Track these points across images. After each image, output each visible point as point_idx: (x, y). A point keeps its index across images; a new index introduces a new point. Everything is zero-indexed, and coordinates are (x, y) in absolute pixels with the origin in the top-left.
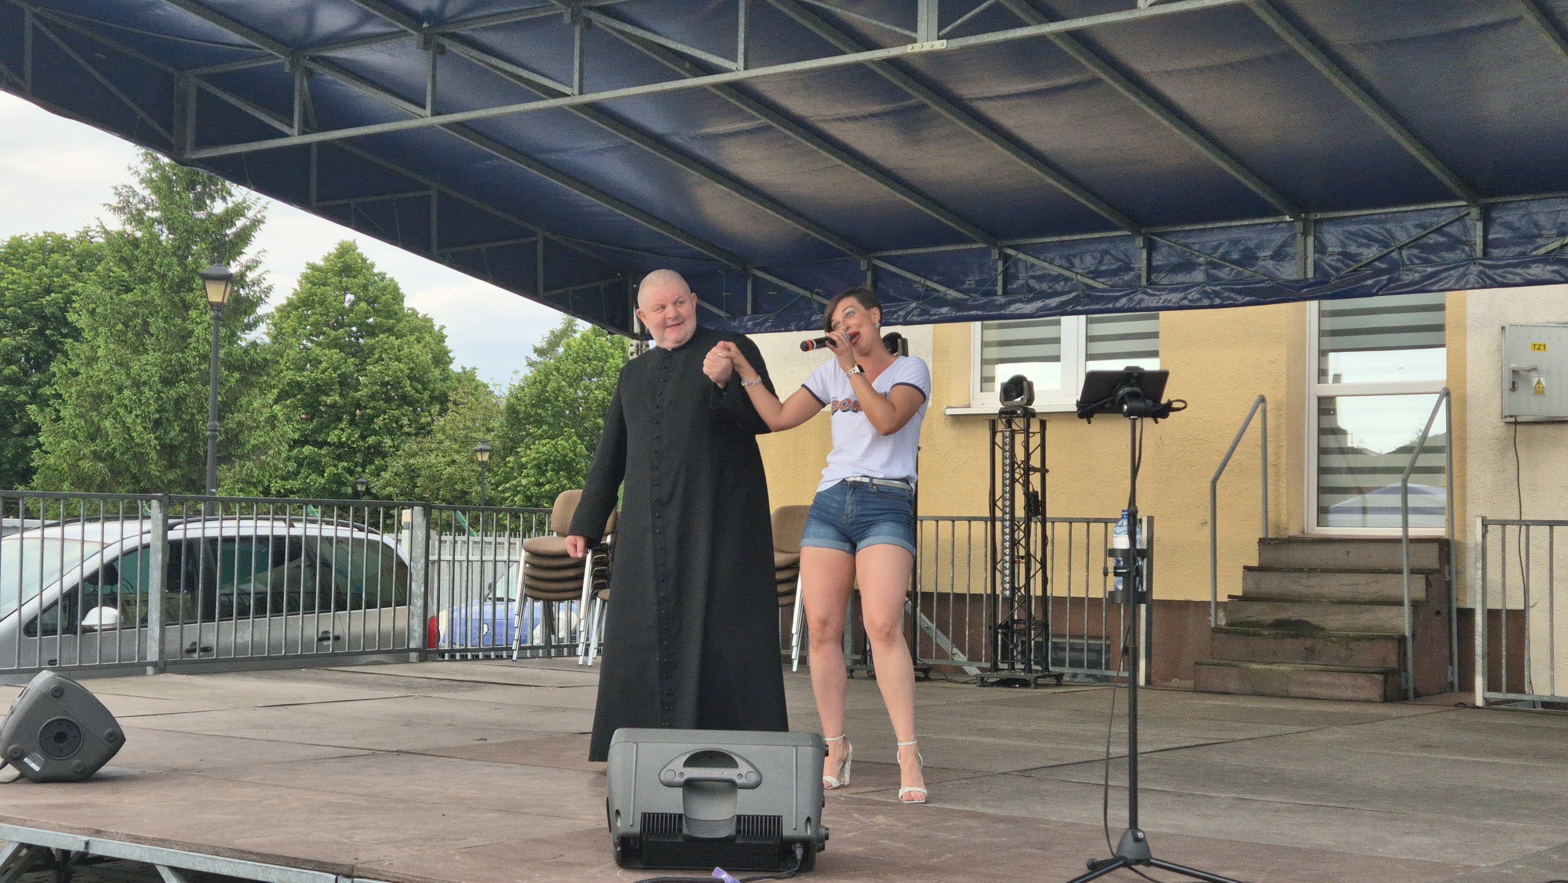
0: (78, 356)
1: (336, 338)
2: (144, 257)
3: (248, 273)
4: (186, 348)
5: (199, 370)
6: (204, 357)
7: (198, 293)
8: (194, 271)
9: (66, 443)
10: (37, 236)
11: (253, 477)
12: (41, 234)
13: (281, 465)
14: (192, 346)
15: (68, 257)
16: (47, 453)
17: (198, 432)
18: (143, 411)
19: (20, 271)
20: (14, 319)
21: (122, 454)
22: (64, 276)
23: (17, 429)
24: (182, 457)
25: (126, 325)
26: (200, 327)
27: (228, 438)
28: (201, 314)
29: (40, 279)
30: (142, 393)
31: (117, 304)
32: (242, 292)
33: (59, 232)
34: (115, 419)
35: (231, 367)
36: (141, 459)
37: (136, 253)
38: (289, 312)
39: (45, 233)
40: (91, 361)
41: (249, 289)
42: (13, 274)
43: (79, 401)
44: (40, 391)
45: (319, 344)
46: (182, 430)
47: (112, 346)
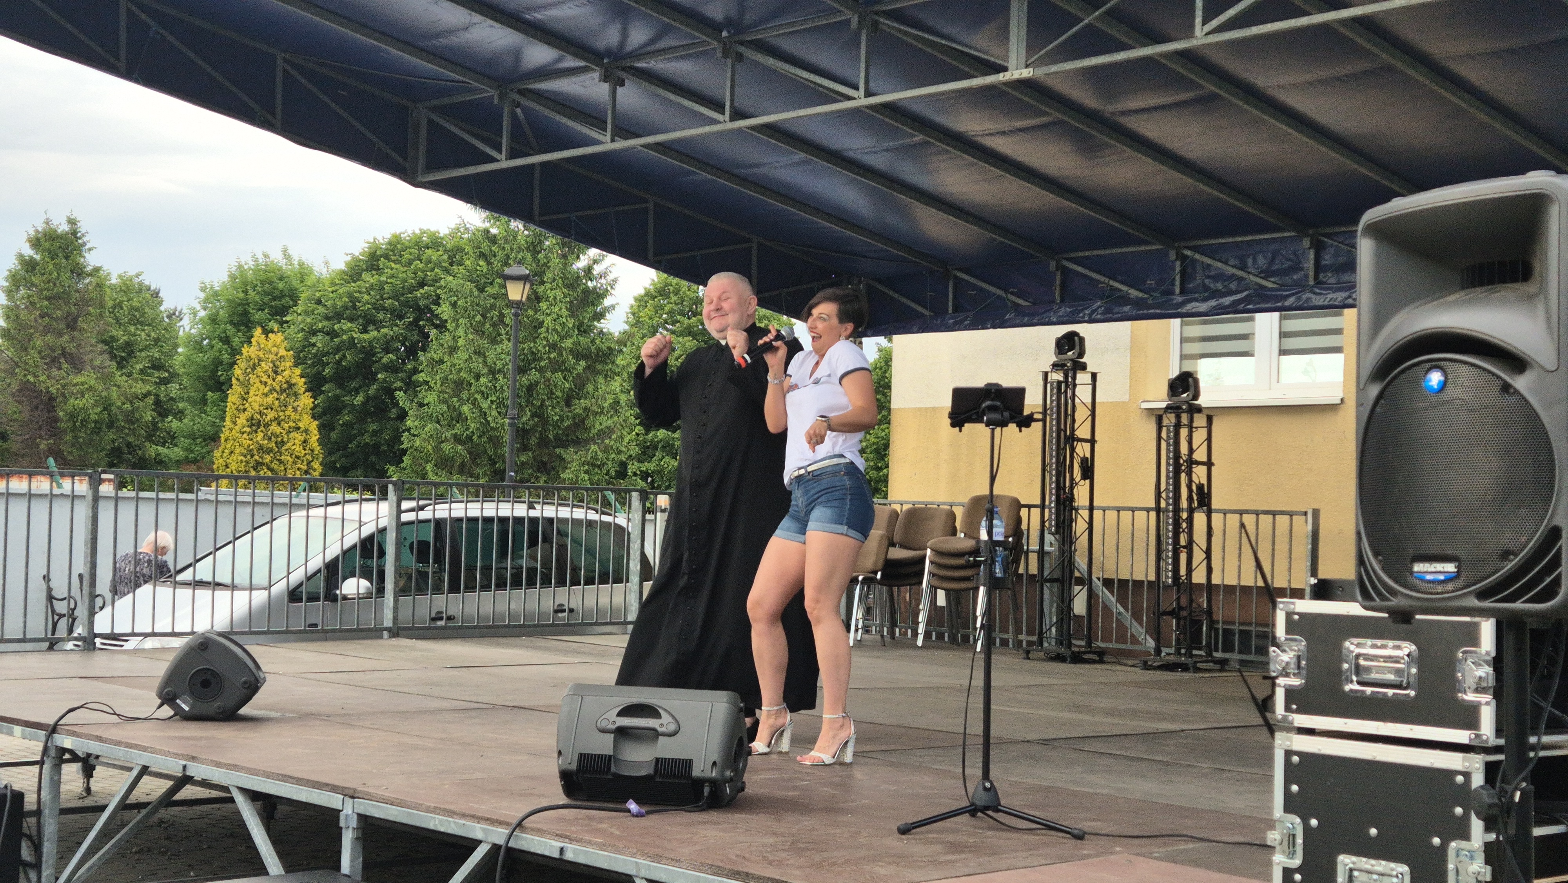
0: (442, 345)
1: (689, 327)
2: (500, 252)
3: (595, 266)
4: (537, 337)
5: (549, 358)
6: (553, 346)
7: (548, 286)
8: (545, 265)
9: (430, 427)
10: (414, 233)
11: (598, 459)
12: (418, 232)
13: (623, 449)
14: (542, 336)
15: (440, 253)
16: (414, 435)
17: (548, 417)
18: (498, 398)
19: (398, 266)
20: (393, 311)
21: (480, 437)
22: (436, 270)
23: (393, 413)
24: (533, 441)
25: (484, 316)
26: (549, 318)
27: (576, 424)
28: (551, 305)
29: (415, 273)
30: (497, 380)
31: (477, 297)
32: (590, 284)
33: (433, 229)
34: (474, 404)
35: (578, 355)
36: (496, 442)
37: (493, 248)
38: (646, 302)
39: (420, 230)
40: (453, 350)
41: (597, 282)
42: (392, 269)
43: (444, 388)
44: (414, 378)
45: (673, 332)
46: (534, 415)
47: (471, 337)
